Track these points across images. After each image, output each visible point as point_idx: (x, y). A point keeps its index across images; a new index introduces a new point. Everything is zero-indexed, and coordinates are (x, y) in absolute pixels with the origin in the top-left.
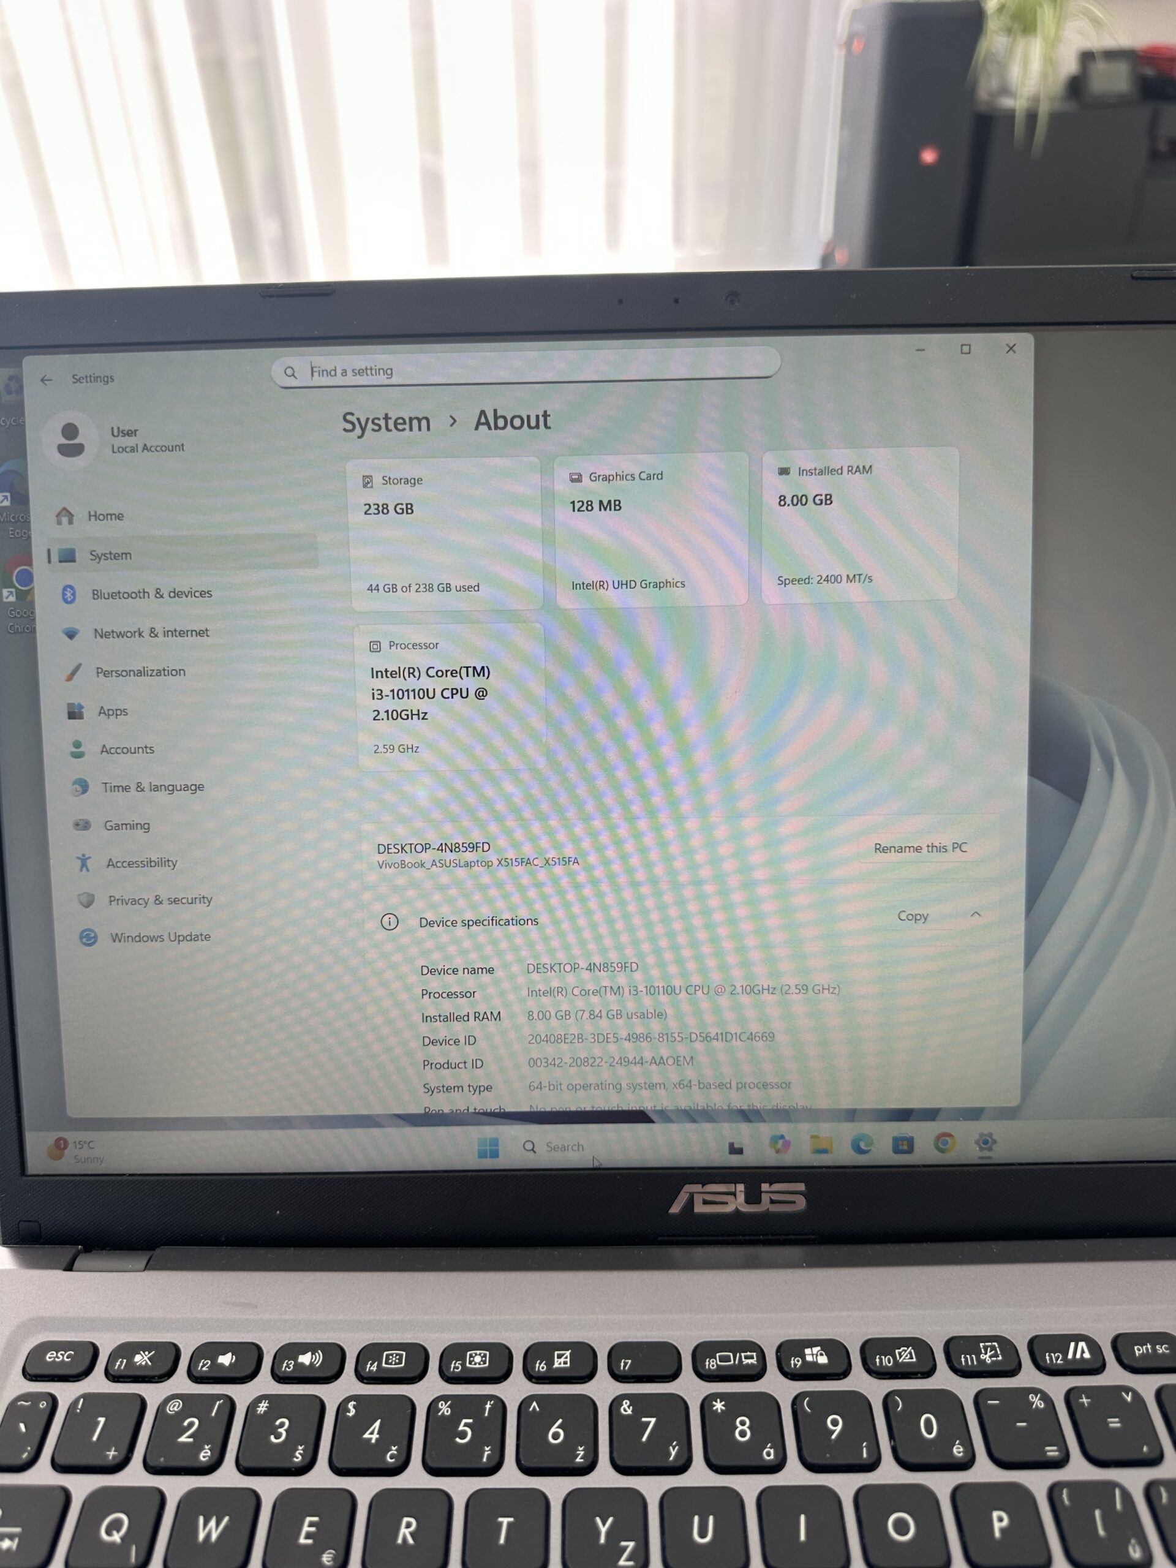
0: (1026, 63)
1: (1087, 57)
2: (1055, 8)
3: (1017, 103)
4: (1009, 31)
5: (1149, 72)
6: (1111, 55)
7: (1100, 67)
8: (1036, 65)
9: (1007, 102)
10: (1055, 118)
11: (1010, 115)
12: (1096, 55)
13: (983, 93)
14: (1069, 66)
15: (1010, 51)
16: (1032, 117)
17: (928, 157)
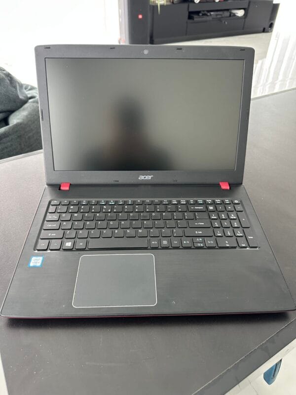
3: (158, 3)
16: (162, 6)
17: (140, 17)
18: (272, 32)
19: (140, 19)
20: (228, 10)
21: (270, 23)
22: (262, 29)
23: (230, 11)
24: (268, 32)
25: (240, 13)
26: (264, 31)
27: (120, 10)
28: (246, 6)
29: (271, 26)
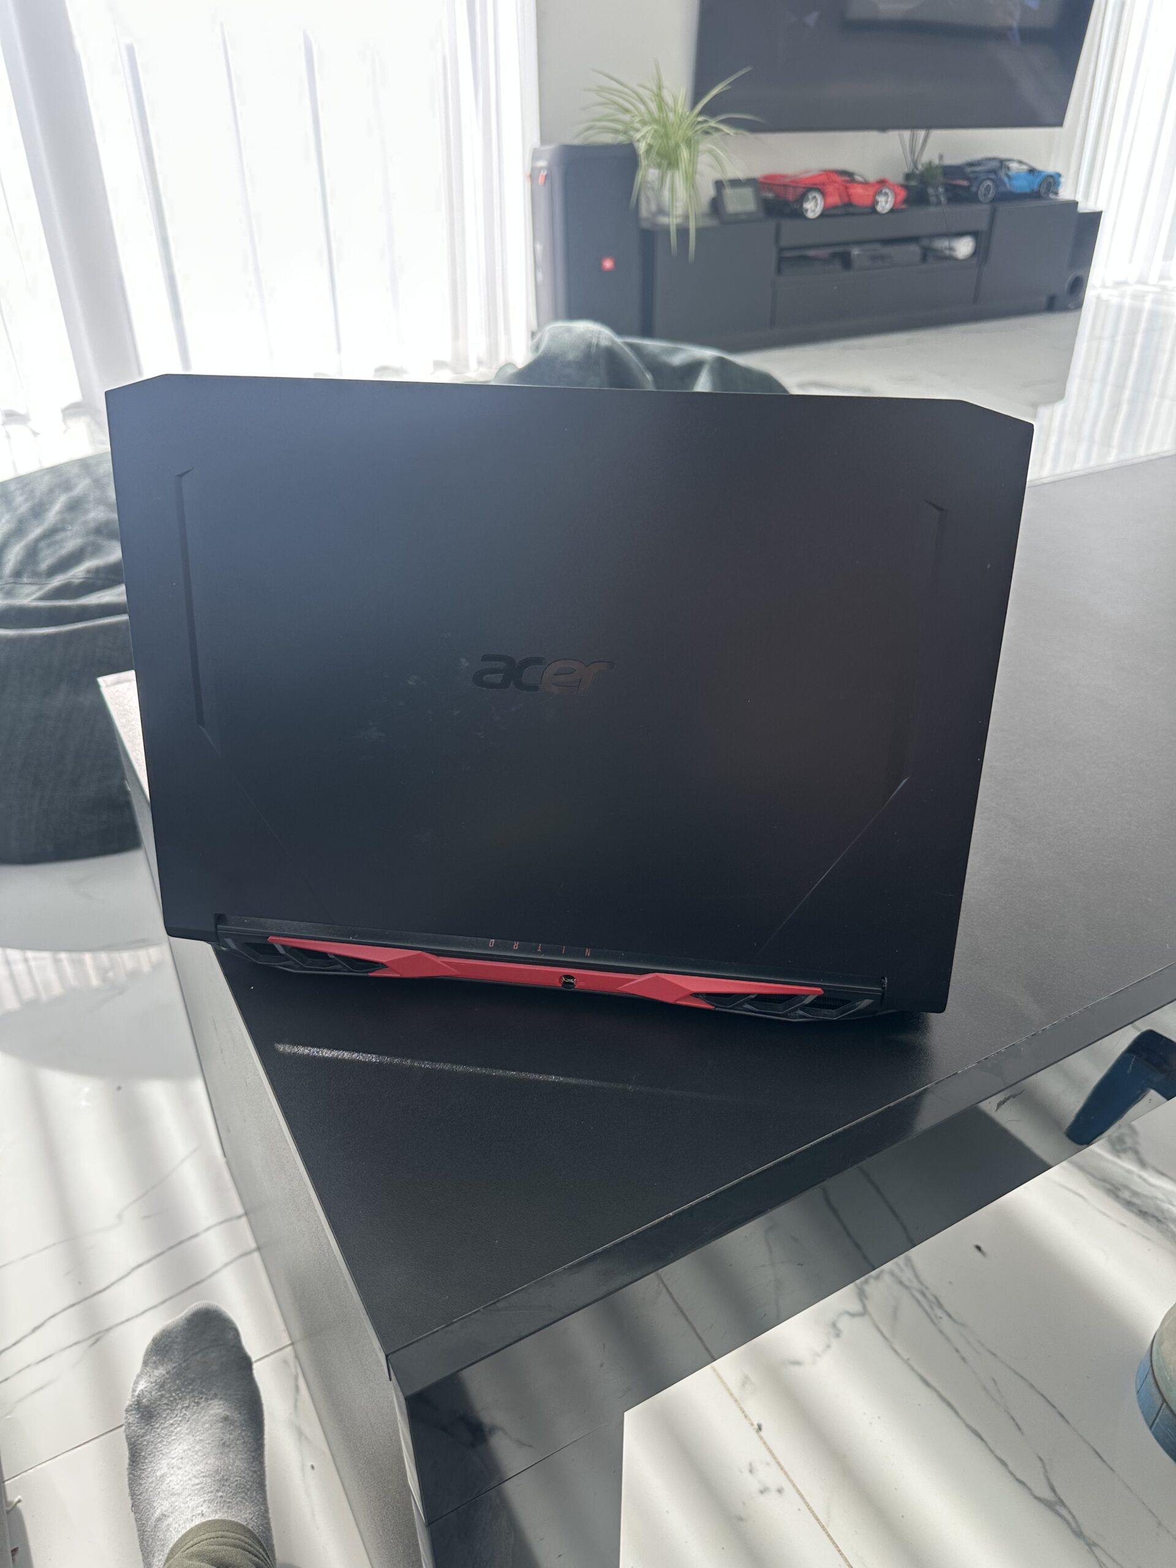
0: (673, 190)
1: (719, 185)
2: (690, 148)
3: (672, 221)
4: (659, 166)
5: (770, 195)
6: (736, 183)
7: (728, 192)
8: (682, 193)
9: (663, 220)
10: (699, 231)
11: (666, 230)
12: (725, 184)
13: (644, 212)
14: (709, 192)
15: (662, 179)
16: (683, 232)
17: (608, 264)
18: (1079, 306)
19: (609, 271)
20: (915, 239)
21: (1070, 279)
22: (1044, 300)
23: (925, 242)
24: (1065, 309)
25: (964, 247)
26: (1052, 305)
27: (539, 247)
28: (983, 225)
29: (1078, 286)
